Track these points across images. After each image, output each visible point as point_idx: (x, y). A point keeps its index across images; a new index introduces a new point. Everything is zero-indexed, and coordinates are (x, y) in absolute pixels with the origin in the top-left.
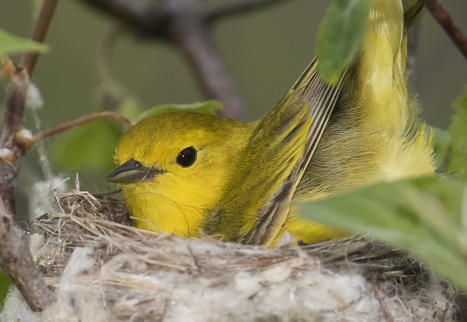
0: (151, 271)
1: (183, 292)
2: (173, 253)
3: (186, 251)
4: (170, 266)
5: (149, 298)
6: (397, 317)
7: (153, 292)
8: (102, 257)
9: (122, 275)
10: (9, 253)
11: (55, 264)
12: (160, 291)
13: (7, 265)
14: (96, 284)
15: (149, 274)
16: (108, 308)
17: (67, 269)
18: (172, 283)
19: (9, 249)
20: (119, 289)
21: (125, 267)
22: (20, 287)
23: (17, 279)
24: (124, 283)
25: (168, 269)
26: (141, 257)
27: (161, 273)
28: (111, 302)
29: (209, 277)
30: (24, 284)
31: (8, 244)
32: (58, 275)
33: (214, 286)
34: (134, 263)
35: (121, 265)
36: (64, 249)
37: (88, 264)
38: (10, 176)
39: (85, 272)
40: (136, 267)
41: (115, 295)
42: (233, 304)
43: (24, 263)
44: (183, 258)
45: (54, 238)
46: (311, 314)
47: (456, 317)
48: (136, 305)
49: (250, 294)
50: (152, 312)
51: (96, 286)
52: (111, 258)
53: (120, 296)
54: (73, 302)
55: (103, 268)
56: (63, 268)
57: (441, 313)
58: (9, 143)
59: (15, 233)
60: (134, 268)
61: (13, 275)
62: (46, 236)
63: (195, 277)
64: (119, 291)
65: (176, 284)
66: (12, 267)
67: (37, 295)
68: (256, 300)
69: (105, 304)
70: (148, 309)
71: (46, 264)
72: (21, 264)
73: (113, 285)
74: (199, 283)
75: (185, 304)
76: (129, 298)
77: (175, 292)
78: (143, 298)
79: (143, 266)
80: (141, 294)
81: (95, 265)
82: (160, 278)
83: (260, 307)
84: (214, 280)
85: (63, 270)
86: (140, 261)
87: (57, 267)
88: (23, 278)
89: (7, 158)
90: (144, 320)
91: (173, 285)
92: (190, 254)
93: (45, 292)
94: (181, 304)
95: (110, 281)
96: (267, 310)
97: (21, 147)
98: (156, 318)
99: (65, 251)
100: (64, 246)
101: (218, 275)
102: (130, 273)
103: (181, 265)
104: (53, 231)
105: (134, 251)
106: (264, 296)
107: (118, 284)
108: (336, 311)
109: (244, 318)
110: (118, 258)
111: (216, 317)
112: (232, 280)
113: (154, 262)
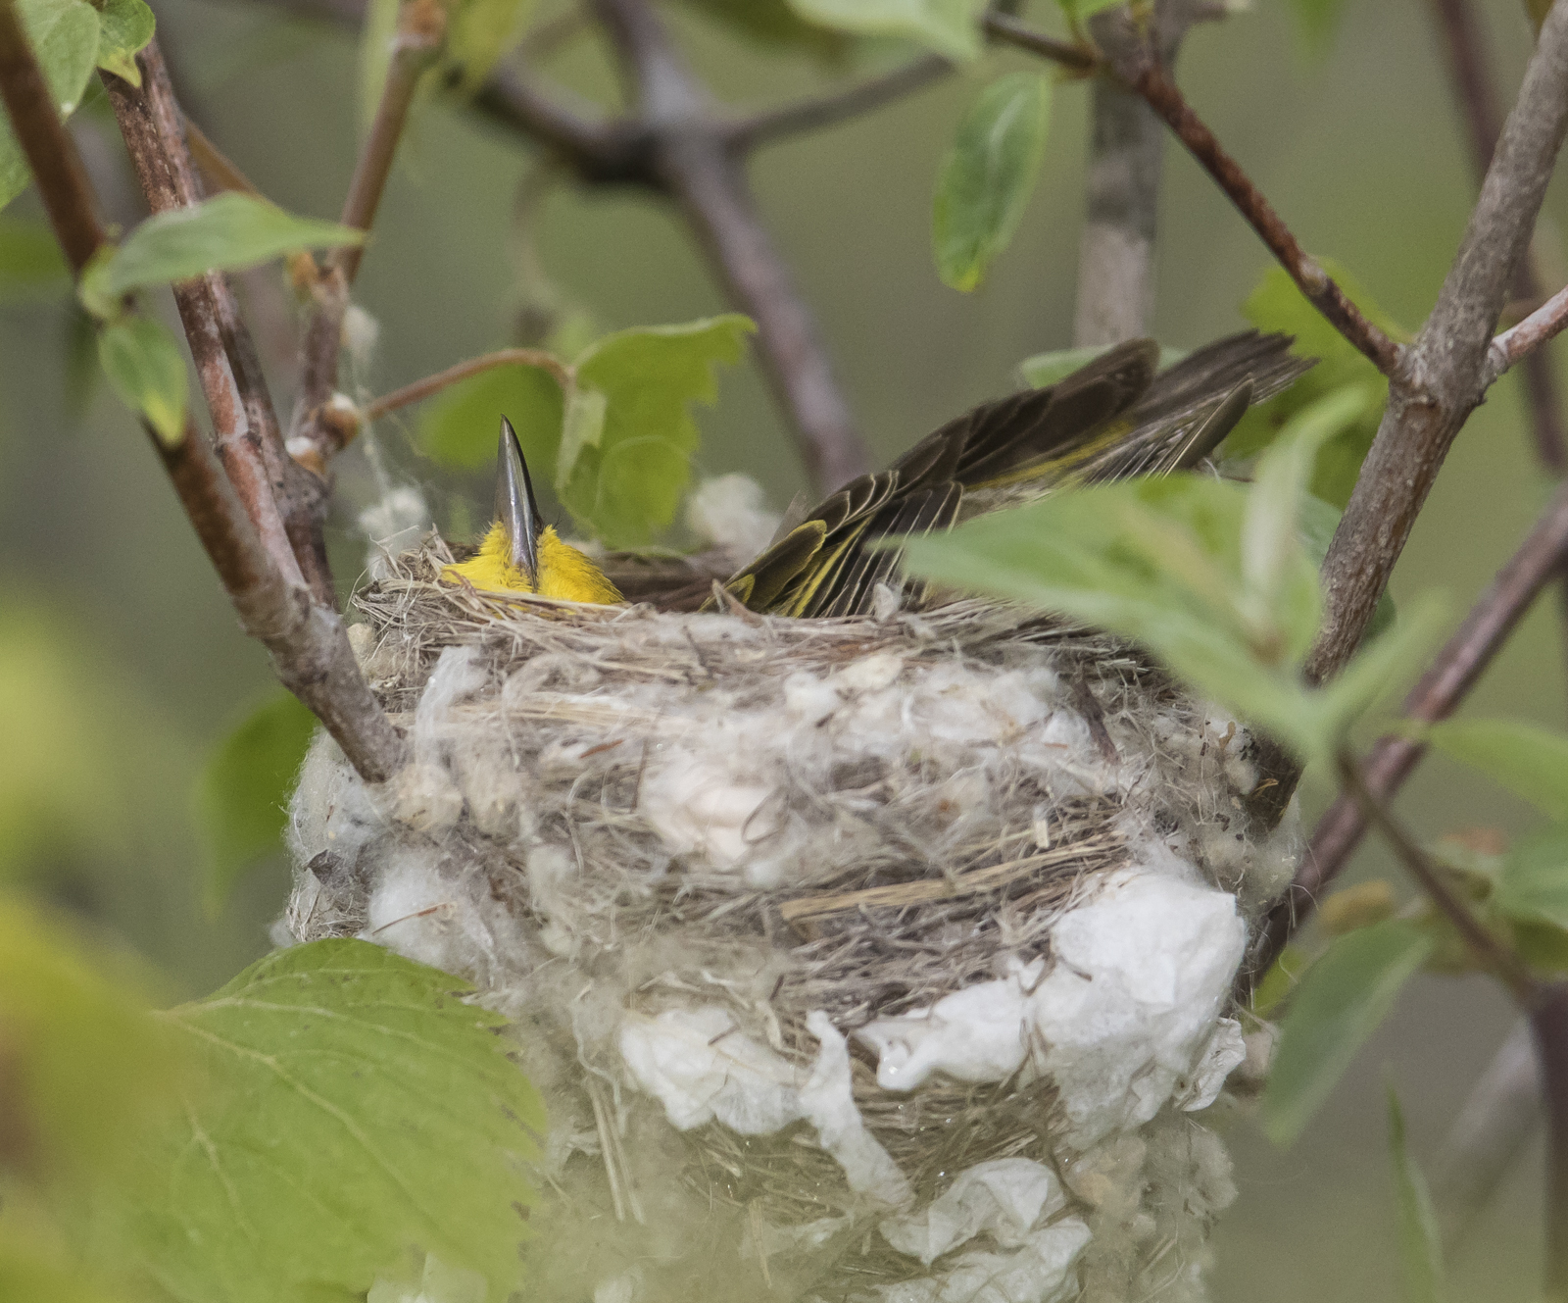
0: (610, 685)
1: (679, 722)
2: (653, 644)
3: (681, 639)
4: (649, 671)
5: (607, 740)
6: (1129, 754)
7: (618, 726)
8: (501, 665)
9: (547, 696)
10: (311, 662)
11: (401, 685)
12: (634, 722)
13: (307, 688)
14: (495, 719)
15: (605, 692)
16: (523, 768)
17: (427, 692)
18: (655, 705)
19: (309, 654)
20: (544, 726)
21: (555, 680)
22: (335, 731)
23: (330, 715)
24: (552, 713)
25: (646, 678)
26: (585, 657)
27: (631, 688)
28: (531, 754)
29: (732, 688)
30: (344, 726)
31: (307, 643)
32: (412, 706)
33: (742, 705)
34: (571, 672)
35: (545, 677)
36: (417, 655)
37: (473, 680)
38: (314, 495)
39: (469, 698)
40: (577, 680)
41: (538, 740)
42: (784, 740)
43: (343, 682)
44: (674, 654)
45: (394, 632)
46: (947, 749)
47: (1249, 754)
48: (583, 756)
49: (820, 716)
50: (617, 767)
51: (495, 724)
52: (520, 666)
53: (548, 740)
54: (447, 761)
55: (507, 686)
56: (420, 693)
57: (1217, 744)
58: (310, 426)
59: (320, 620)
60: (571, 682)
61: (321, 708)
62: (378, 627)
63: (702, 689)
64: (544, 731)
65: (664, 707)
66: (318, 691)
67: (375, 748)
68: (832, 728)
69: (517, 760)
70: (607, 764)
71: (382, 686)
72: (336, 685)
73: (531, 719)
74: (712, 701)
75: (685, 746)
76: (566, 744)
77: (662, 723)
78: (596, 741)
79: (592, 676)
80: (591, 733)
81: (489, 682)
82: (628, 697)
83: (841, 741)
84: (742, 693)
85: (420, 695)
86: (584, 666)
87: (406, 692)
88: (340, 714)
89: (305, 459)
90: (601, 787)
91: (658, 710)
92: (688, 644)
93: (387, 742)
94: (677, 748)
95: (526, 711)
96: (857, 746)
97: (337, 434)
98: (627, 780)
99: (420, 658)
100: (417, 647)
101: (750, 683)
102: (566, 692)
103: (671, 667)
104: (390, 616)
105: (570, 645)
106: (848, 719)
107: (542, 716)
108: (1000, 744)
109: (810, 766)
110: (535, 663)
111: (752, 767)
112: (781, 692)
113: (615, 666)
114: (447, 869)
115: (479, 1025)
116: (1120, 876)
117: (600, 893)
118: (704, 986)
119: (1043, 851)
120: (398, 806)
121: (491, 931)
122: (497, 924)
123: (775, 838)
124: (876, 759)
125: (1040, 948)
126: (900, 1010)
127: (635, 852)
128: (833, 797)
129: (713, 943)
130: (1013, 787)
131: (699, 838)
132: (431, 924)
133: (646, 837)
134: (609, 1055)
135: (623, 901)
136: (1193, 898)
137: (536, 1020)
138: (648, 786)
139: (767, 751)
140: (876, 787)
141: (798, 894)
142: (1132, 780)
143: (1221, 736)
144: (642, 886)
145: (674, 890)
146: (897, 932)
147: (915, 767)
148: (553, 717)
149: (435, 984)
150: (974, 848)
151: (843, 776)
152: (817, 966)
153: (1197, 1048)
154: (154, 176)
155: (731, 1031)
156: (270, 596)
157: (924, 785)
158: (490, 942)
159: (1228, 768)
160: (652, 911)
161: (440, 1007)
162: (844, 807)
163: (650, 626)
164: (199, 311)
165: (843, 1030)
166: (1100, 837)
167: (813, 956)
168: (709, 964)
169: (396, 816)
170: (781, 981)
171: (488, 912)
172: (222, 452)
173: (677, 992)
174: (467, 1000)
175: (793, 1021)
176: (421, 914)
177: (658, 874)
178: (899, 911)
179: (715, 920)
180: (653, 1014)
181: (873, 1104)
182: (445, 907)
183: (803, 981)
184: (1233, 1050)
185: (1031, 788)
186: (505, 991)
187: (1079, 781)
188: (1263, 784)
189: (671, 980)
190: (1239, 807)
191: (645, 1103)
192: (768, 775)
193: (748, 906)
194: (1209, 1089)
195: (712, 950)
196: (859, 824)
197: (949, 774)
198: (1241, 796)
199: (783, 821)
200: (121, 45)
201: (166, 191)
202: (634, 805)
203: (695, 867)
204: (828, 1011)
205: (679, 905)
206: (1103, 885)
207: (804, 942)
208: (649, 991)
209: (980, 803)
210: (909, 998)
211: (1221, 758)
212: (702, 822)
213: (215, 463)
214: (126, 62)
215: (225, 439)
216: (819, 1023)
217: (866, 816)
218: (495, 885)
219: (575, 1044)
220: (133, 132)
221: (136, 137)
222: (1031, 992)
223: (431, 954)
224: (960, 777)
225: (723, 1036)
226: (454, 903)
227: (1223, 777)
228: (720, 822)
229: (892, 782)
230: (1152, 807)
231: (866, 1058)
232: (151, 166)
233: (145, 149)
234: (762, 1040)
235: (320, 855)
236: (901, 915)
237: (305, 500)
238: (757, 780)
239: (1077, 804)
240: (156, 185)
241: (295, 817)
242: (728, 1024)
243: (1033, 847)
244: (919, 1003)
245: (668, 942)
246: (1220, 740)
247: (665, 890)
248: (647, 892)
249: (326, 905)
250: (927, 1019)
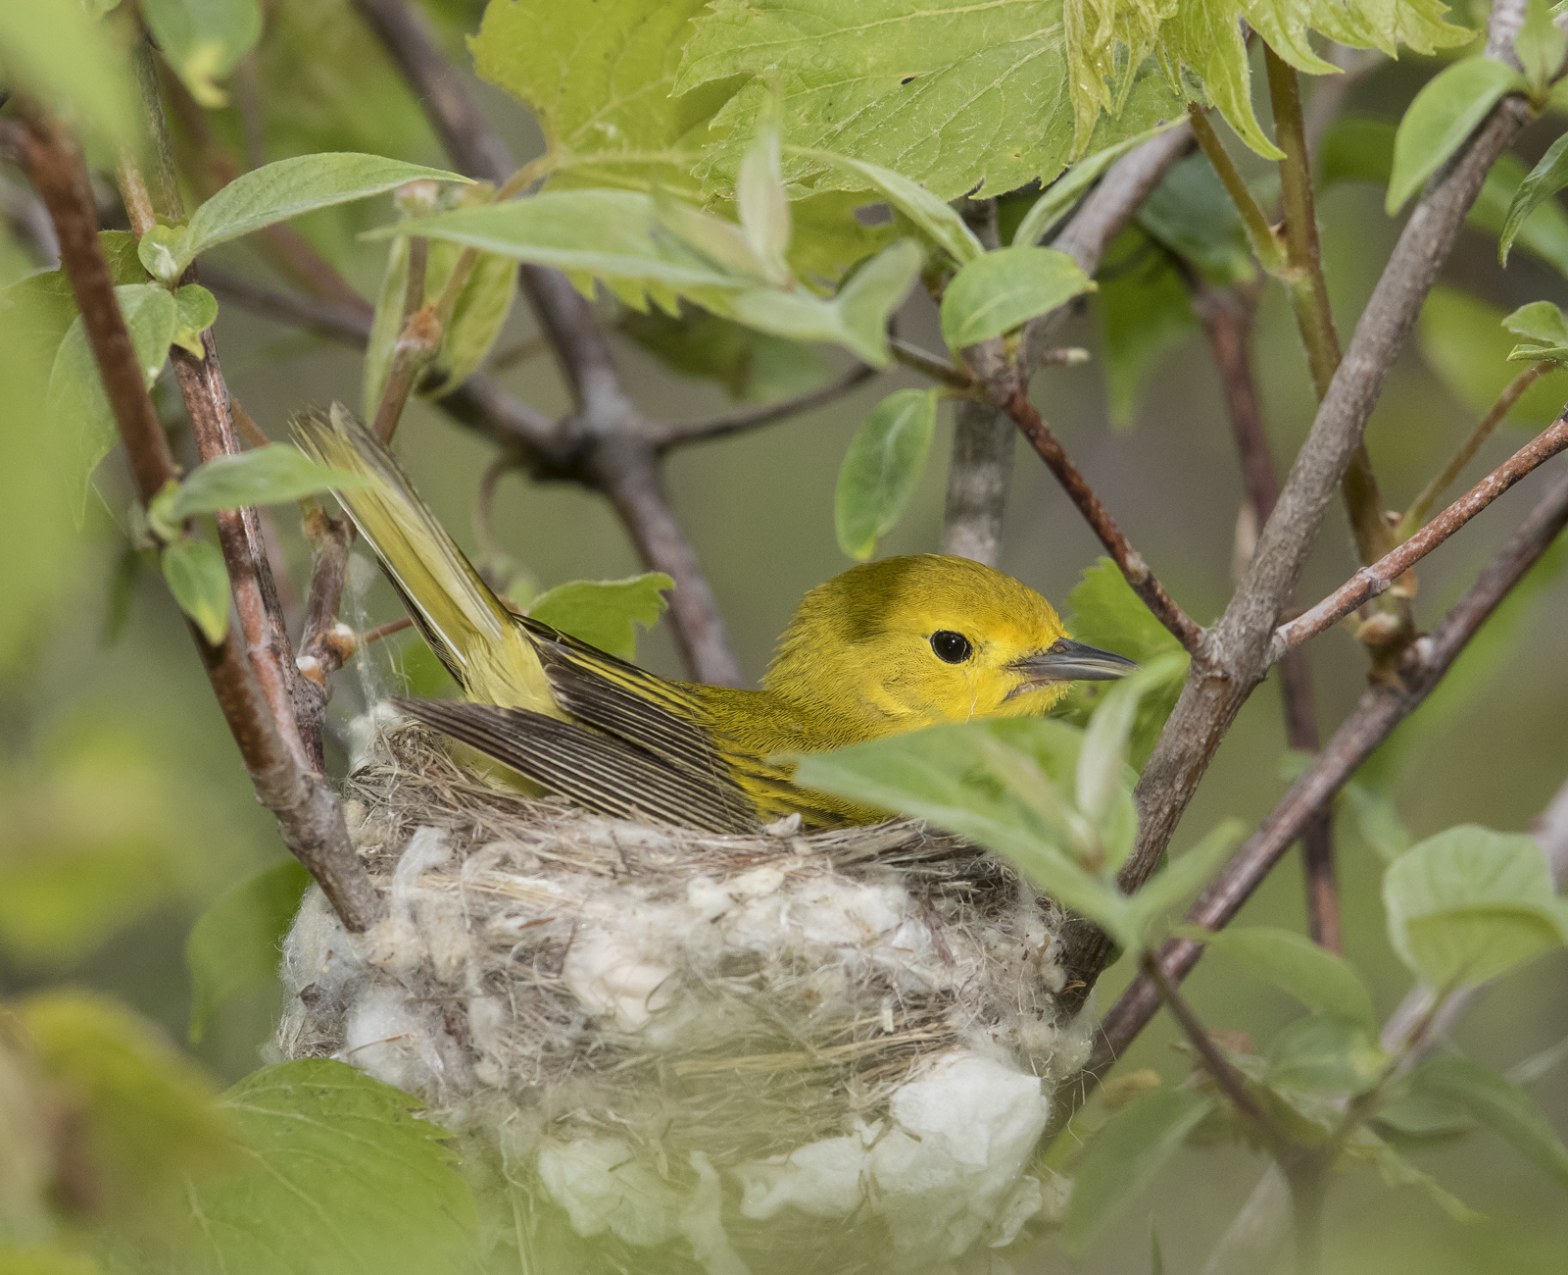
0: (548, 872)
1: (602, 908)
2: (584, 841)
3: (608, 840)
4: (580, 864)
5: (543, 916)
6: (963, 958)
7: (552, 906)
8: (464, 846)
9: (498, 875)
10: (312, 832)
11: (383, 851)
12: (567, 904)
13: (307, 852)
14: (455, 889)
15: (544, 877)
16: (474, 931)
17: (402, 861)
18: (583, 892)
19: (310, 825)
20: (493, 899)
21: (505, 862)
22: (328, 889)
23: (325, 876)
24: (502, 890)
25: (577, 870)
26: (531, 847)
27: (565, 876)
28: (480, 921)
29: (644, 885)
30: (335, 885)
31: (310, 816)
32: (390, 872)
33: (654, 899)
34: (518, 857)
35: (497, 860)
36: (397, 830)
37: (439, 856)
38: (317, 702)
39: (436, 869)
40: (523, 865)
41: (487, 910)
42: (685, 930)
43: (336, 849)
44: (601, 852)
45: (380, 809)
46: (815, 949)
47: (1061, 960)
48: (522, 927)
49: (714, 914)
50: (548, 939)
51: (455, 893)
52: (479, 848)
53: (494, 911)
54: (414, 917)
55: (466, 865)
56: (397, 860)
57: (1037, 953)
58: (316, 646)
59: (321, 798)
60: (518, 866)
61: (317, 870)
62: (367, 804)
63: (621, 884)
64: (492, 903)
65: (590, 894)
66: (316, 856)
67: (358, 904)
68: (724, 924)
69: (468, 924)
70: (540, 935)
71: (367, 852)
72: (330, 852)
73: (482, 892)
74: (628, 894)
75: (604, 928)
76: (509, 916)
77: (588, 907)
78: (533, 916)
79: (535, 864)
80: (529, 909)
81: (453, 858)
82: (562, 882)
83: (730, 937)
84: (654, 889)
85: (397, 863)
86: (529, 854)
87: (387, 858)
88: (333, 875)
89: (310, 673)
90: (533, 954)
91: (585, 896)
92: (614, 846)
93: (369, 901)
94: (598, 928)
95: (478, 885)
96: (742, 941)
97: (337, 655)
98: (556, 950)
99: (400, 831)
100: (398, 825)
101: (659, 881)
102: (512, 873)
103: (597, 862)
104: (378, 797)
105: (519, 837)
106: (736, 918)
107: (492, 891)
108: (858, 946)
109: (704, 954)
110: (491, 848)
111: (657, 951)
112: (684, 891)
113: (553, 857)
114: (411, 1006)
115: (428, 1137)
116: (948, 1058)
117: (531, 1038)
118: (609, 1122)
119: (888, 1034)
120: (374, 952)
121: (442, 1057)
122: (447, 1054)
123: (670, 1010)
124: (756, 953)
125: (880, 1112)
126: (766, 1154)
127: (558, 1009)
128: (720, 981)
129: (619, 1089)
130: (866, 982)
131: (611, 1004)
132: (395, 1049)
133: (566, 997)
134: (528, 1171)
135: (548, 1047)
136: (1007, 1080)
137: (472, 1134)
138: (573, 957)
139: (671, 939)
140: (755, 976)
141: (688, 1056)
142: (964, 979)
143: (1039, 946)
144: (563, 1037)
145: (588, 1044)
146: (764, 1093)
147: (787, 962)
148: (501, 892)
149: (394, 1101)
150: (832, 1028)
151: (730, 965)
152: (700, 1114)
153: (1002, 1200)
154: (208, 433)
155: (628, 1161)
156: (283, 775)
157: (794, 977)
158: (441, 1067)
159: (1044, 971)
160: (572, 1058)
161: (398, 1120)
162: (728, 991)
163: (584, 826)
164: (237, 544)
165: (718, 1167)
166: (936, 1025)
167: (698, 1106)
168: (613, 1105)
169: (371, 961)
170: (671, 1121)
171: (442, 1044)
172: (250, 657)
173: (586, 1125)
174: (416, 1116)
175: (677, 1158)
176: (388, 1041)
177: (576, 1030)
178: (769, 1075)
179: (621, 1071)
180: (566, 1142)
181: (737, 1227)
182: (407, 1036)
183: (689, 1126)
184: (1031, 1203)
185: (881, 984)
186: (448, 1110)
187: (920, 978)
188: (1072, 984)
189: (582, 1115)
190: (1051, 1001)
191: (553, 1212)
192: (669, 958)
193: (649, 1061)
194: (1011, 1229)
195: (616, 1093)
196: (738, 1004)
197: (815, 969)
198: (1053, 993)
199: (678, 996)
200: (188, 325)
201: (215, 445)
202: (560, 971)
203: (606, 1026)
204: (707, 1151)
205: (591, 1056)
206: (934, 1064)
207: (691, 1095)
208: (564, 1122)
209: (837, 994)
210: (771, 1146)
211: (1038, 963)
212: (613, 991)
213: (244, 665)
214: (193, 339)
215: (253, 648)
216: (698, 1161)
217: (745, 998)
218: (449, 1022)
219: (501, 1160)
220: (192, 396)
221: (194, 401)
222: (870, 1148)
223: (393, 1074)
224: (824, 971)
225: (620, 1165)
226: (415, 1034)
227: (1040, 978)
228: (628, 993)
229: (766, 973)
230: (980, 1003)
231: (733, 1191)
232: (205, 425)
233: (201, 411)
234: (652, 1170)
235: (310, 986)
236: (770, 1078)
237: (309, 706)
238: (660, 962)
239: (918, 997)
240: (209, 441)
241: (288, 955)
242: (625, 1155)
243: (880, 1031)
244: (779, 1151)
245: (582, 1084)
246: (1038, 949)
247: (581, 1044)
248: (566, 1043)
249: (310, 1028)
250: (784, 1165)
